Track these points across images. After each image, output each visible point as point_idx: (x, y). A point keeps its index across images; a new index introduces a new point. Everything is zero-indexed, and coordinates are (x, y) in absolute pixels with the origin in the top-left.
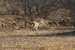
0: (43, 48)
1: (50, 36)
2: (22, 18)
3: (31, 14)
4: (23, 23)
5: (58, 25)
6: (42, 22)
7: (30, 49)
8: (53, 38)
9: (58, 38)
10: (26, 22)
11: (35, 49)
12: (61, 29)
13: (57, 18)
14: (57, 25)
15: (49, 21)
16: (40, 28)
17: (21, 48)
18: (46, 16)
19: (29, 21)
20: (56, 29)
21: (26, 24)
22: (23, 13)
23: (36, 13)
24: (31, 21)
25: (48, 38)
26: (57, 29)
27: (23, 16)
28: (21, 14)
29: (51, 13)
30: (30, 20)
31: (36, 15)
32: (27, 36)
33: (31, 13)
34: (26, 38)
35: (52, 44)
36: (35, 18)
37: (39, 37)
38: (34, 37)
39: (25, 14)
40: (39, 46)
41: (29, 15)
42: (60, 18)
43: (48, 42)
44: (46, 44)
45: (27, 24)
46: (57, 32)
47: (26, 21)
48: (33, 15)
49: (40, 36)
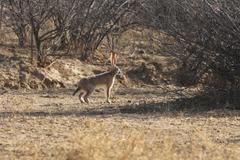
0: (77, 152)
1: (102, 113)
2: (11, 55)
3: (38, 44)
4: (14, 72)
5: (126, 80)
6: (76, 71)
7: (36, 155)
8: (109, 121)
9: (126, 122)
10: (22, 69)
11: (53, 155)
12: (134, 93)
13: (123, 58)
14: (123, 79)
15: (98, 68)
16: (68, 87)
17: (8, 152)
18: (86, 50)
19: (34, 67)
20: (118, 93)
21: (24, 76)
22: (13, 40)
23: (57, 42)
24: (39, 65)
25: (92, 120)
26: (123, 94)
27: (12, 48)
28: (8, 43)
29: (105, 41)
30: (36, 62)
31: (54, 48)
32: (27, 114)
33: (39, 41)
34: (24, 121)
35: (107, 139)
36: (51, 58)
37: (65, 118)
38: (49, 118)
39: (21, 45)
40: (65, 145)
41: (32, 47)
43: (94, 134)
44: (88, 140)
45: (28, 76)
46: (122, 101)
47: (23, 65)
48: (45, 47)
49: (67, 114)
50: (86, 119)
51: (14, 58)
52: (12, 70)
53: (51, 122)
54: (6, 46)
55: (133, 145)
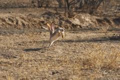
0: (88, 60)
1: (100, 41)
2: (55, 12)
3: (69, 6)
4: (57, 21)
5: (113, 23)
6: (87, 20)
7: (68, 62)
8: (104, 44)
9: (112, 45)
10: (61, 19)
11: (76, 62)
12: (117, 30)
13: (111, 12)
14: (111, 23)
15: (99, 18)
16: (83, 28)
17: (54, 61)
18: (93, 9)
19: (66, 18)
20: (108, 30)
21: (62, 22)
22: (56, 5)
23: (78, 5)
24: (69, 17)
25: (96, 44)
26: (111, 31)
27: (56, 9)
28: (54, 6)
29: (102, 4)
30: (67, 15)
31: (76, 8)
32: (63, 41)
34: (62, 45)
35: (103, 54)
36: (75, 13)
37: (82, 43)
38: (74, 43)
39: (60, 7)
40: (82, 57)
41: (65, 8)
42: (116, 12)
43: (96, 51)
44: (93, 54)
45: (63, 22)
46: (110, 34)
47: (61, 17)
48: (72, 8)
49: (83, 41)
50: (92, 44)
51: (57, 14)
52: (55, 20)
53: (75, 45)
54: (53, 8)
55: (116, 57)
